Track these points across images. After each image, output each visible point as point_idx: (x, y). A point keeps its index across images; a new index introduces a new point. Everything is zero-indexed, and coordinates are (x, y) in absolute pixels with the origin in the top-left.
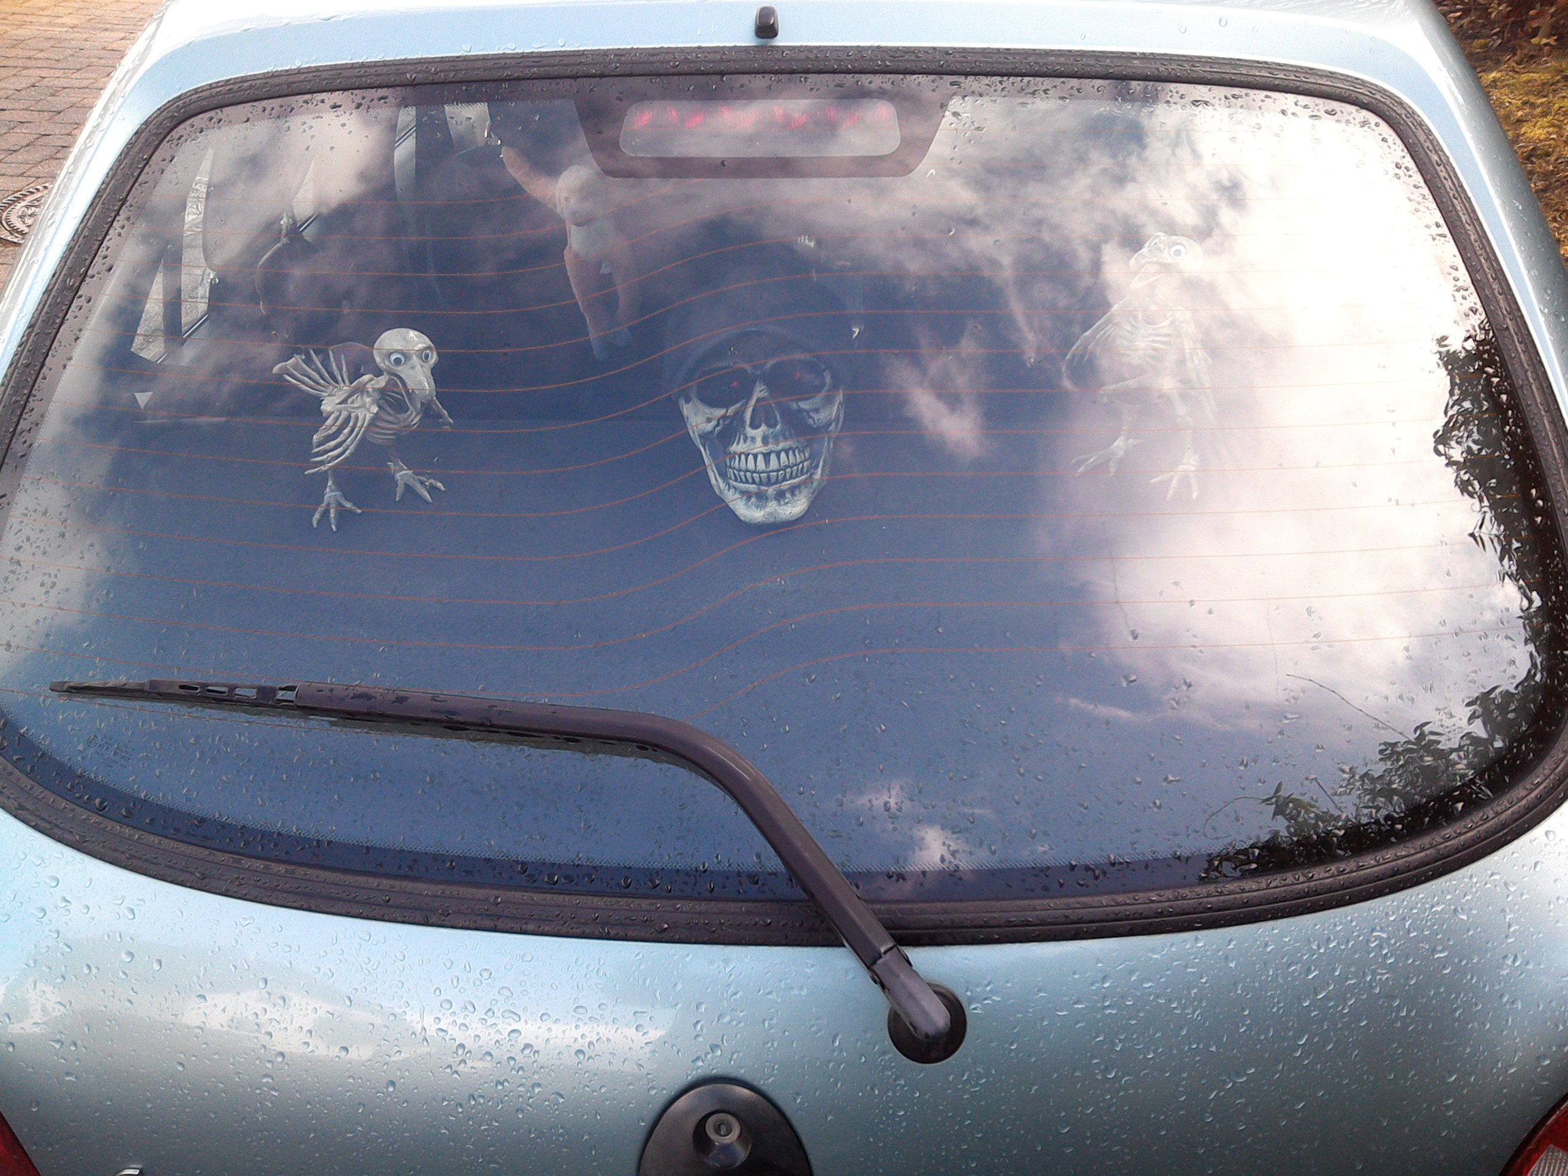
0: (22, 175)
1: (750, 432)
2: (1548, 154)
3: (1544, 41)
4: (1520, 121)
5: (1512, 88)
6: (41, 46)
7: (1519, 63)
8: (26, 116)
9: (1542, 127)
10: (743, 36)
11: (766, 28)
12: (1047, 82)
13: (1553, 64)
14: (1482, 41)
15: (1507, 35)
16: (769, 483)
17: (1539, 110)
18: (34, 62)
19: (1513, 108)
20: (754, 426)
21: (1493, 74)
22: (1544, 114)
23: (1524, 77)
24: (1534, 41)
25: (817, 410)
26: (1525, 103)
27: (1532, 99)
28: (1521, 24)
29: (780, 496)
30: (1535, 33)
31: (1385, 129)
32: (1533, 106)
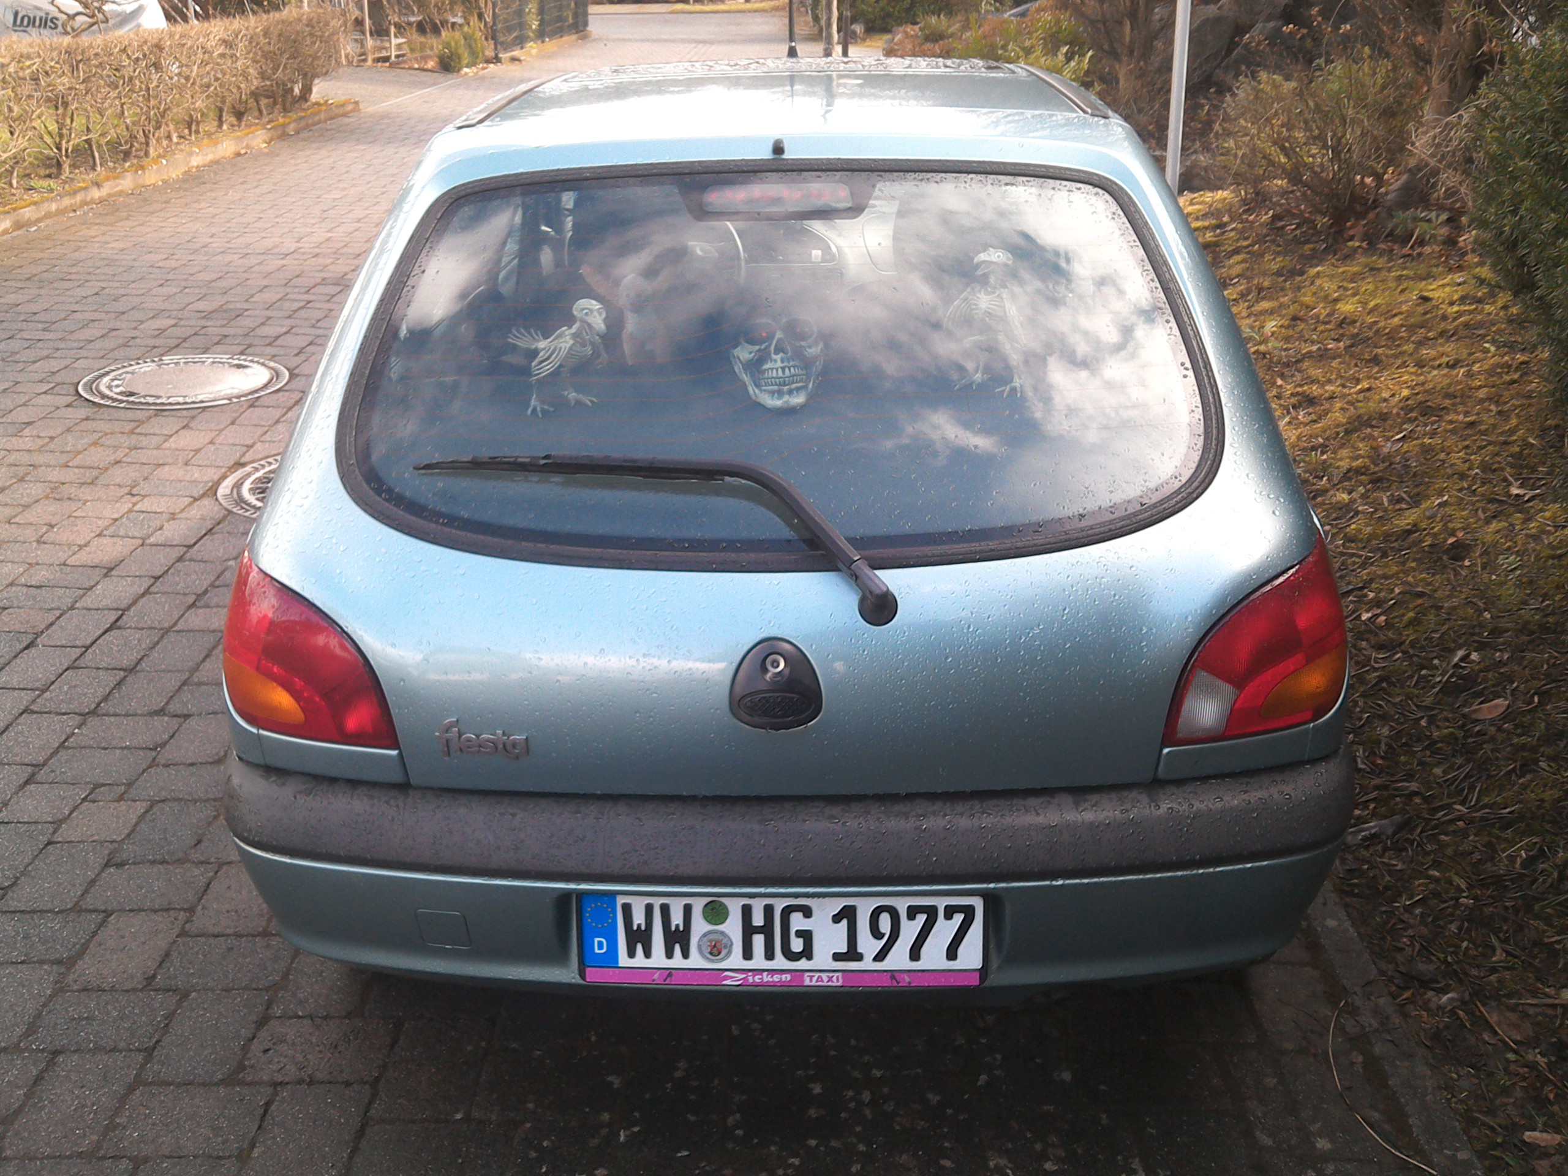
0: (102, 357)
1: (774, 357)
2: (1355, 322)
3: (1357, 244)
4: (1336, 300)
5: (1331, 277)
6: (97, 264)
7: (1338, 260)
8: (97, 316)
9: (1352, 304)
10: (766, 154)
11: (778, 149)
12: (930, 175)
13: (1363, 260)
14: (1311, 246)
15: (1330, 241)
16: (785, 385)
17: (1349, 292)
18: (94, 277)
19: (1330, 291)
20: (776, 353)
21: (1319, 268)
22: (1355, 295)
23: (1341, 270)
24: (1350, 244)
25: (810, 347)
26: (1340, 287)
27: (1345, 284)
28: (1340, 232)
29: (790, 392)
30: (1352, 238)
31: (1107, 196)
32: (1346, 289)
